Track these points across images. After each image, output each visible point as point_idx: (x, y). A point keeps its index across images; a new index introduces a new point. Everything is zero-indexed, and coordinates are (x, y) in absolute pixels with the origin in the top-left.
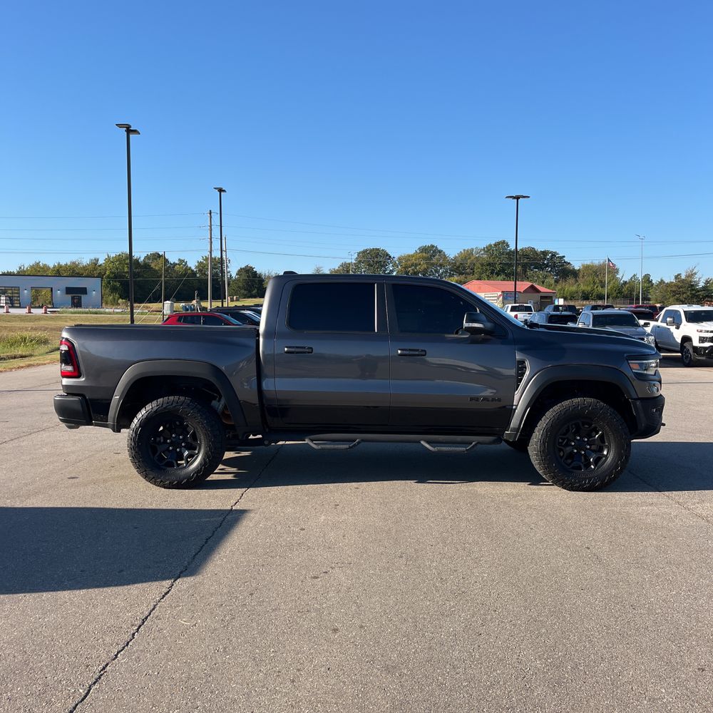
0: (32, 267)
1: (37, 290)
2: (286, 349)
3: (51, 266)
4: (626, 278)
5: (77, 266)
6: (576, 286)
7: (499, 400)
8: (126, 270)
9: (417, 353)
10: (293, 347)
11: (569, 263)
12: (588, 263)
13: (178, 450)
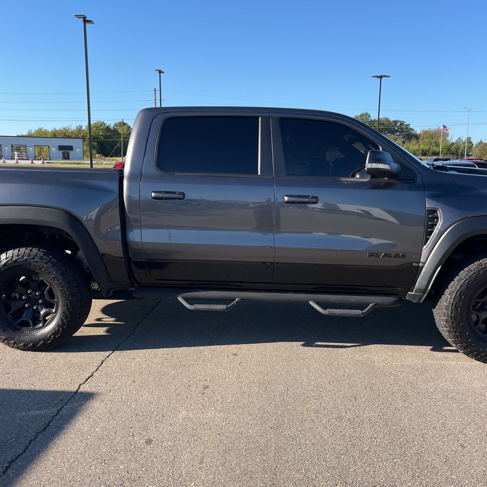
0: (37, 131)
1: (41, 148)
2: (153, 194)
3: (50, 131)
4: (454, 140)
5: (67, 131)
6: (417, 146)
7: (404, 256)
8: (101, 133)
9: (307, 200)
10: (162, 192)
11: (413, 129)
12: (426, 129)
13: (35, 307)
